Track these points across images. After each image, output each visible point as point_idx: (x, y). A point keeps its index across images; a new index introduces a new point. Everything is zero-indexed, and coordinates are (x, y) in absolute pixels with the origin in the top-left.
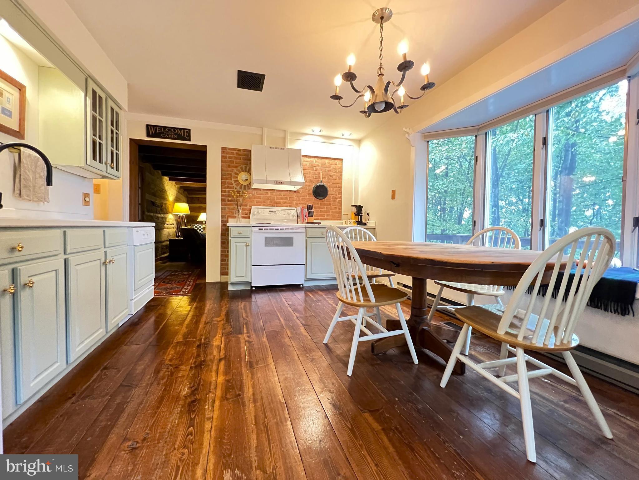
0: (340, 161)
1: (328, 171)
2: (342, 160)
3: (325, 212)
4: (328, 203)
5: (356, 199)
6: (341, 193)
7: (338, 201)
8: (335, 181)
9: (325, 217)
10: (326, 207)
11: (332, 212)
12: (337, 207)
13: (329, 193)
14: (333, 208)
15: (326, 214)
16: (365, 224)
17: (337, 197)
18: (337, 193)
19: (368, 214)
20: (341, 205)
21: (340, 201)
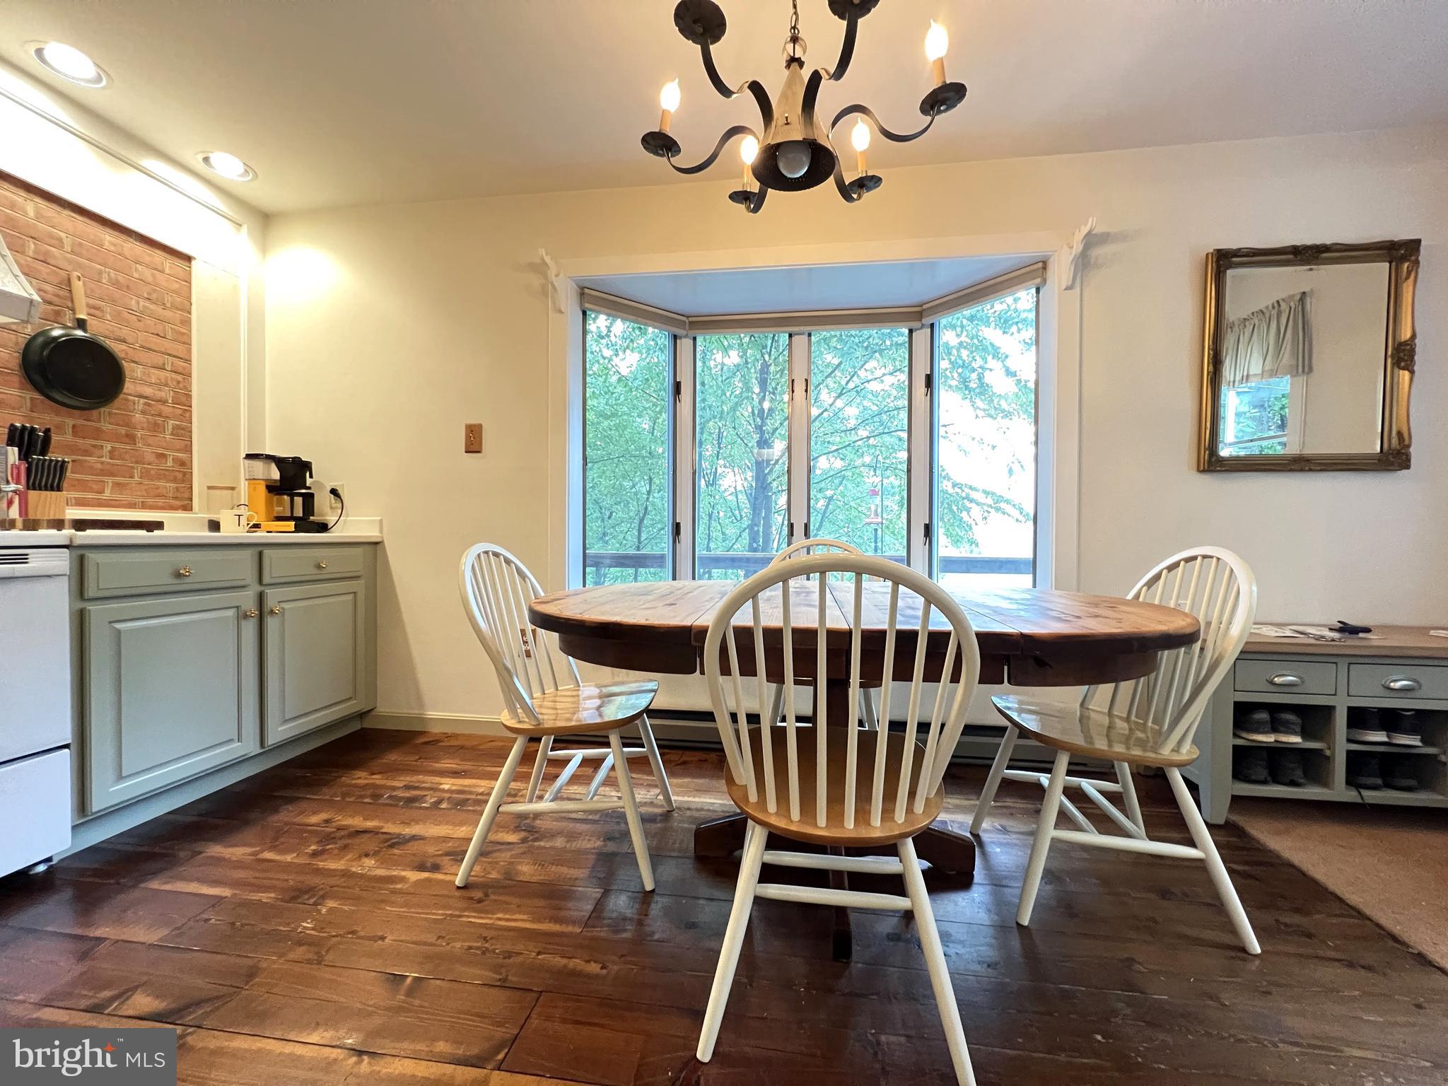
0: (179, 262)
1: (116, 284)
2: (188, 259)
3: (103, 473)
4: (123, 431)
5: (255, 431)
6: (189, 397)
7: (175, 428)
8: (155, 342)
9: (107, 494)
10: (108, 447)
11: (145, 474)
12: (171, 454)
13: (129, 387)
14: (149, 457)
15: (110, 480)
16: (323, 527)
17: (166, 410)
18: (167, 394)
19: (334, 492)
20: (188, 449)
21: (184, 433)
